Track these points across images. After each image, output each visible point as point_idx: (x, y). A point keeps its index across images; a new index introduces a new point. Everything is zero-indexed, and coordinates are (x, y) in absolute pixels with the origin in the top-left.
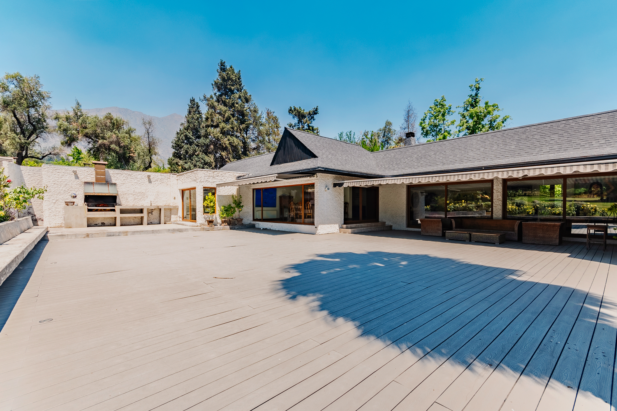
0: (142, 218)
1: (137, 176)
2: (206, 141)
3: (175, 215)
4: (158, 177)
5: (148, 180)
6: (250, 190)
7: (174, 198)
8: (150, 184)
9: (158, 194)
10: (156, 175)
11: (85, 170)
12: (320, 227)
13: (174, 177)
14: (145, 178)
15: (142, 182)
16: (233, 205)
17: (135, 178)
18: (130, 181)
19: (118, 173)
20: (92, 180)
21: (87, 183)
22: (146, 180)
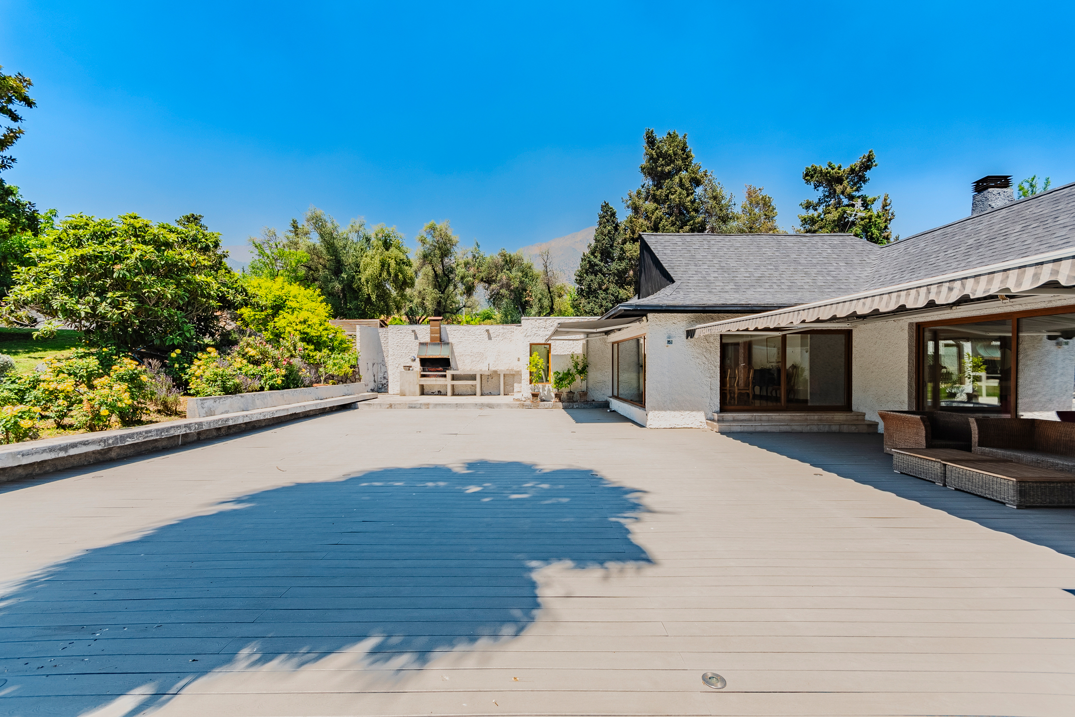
0: (475, 386)
2: (620, 266)
4: (499, 331)
6: (609, 345)
7: (517, 359)
8: (490, 341)
9: (499, 354)
10: (497, 328)
11: (423, 330)
12: (651, 414)
13: (518, 329)
14: (484, 334)
15: (480, 338)
16: (573, 371)
17: (473, 334)
18: (467, 339)
19: (455, 329)
20: (428, 340)
21: (421, 344)
22: (486, 335)
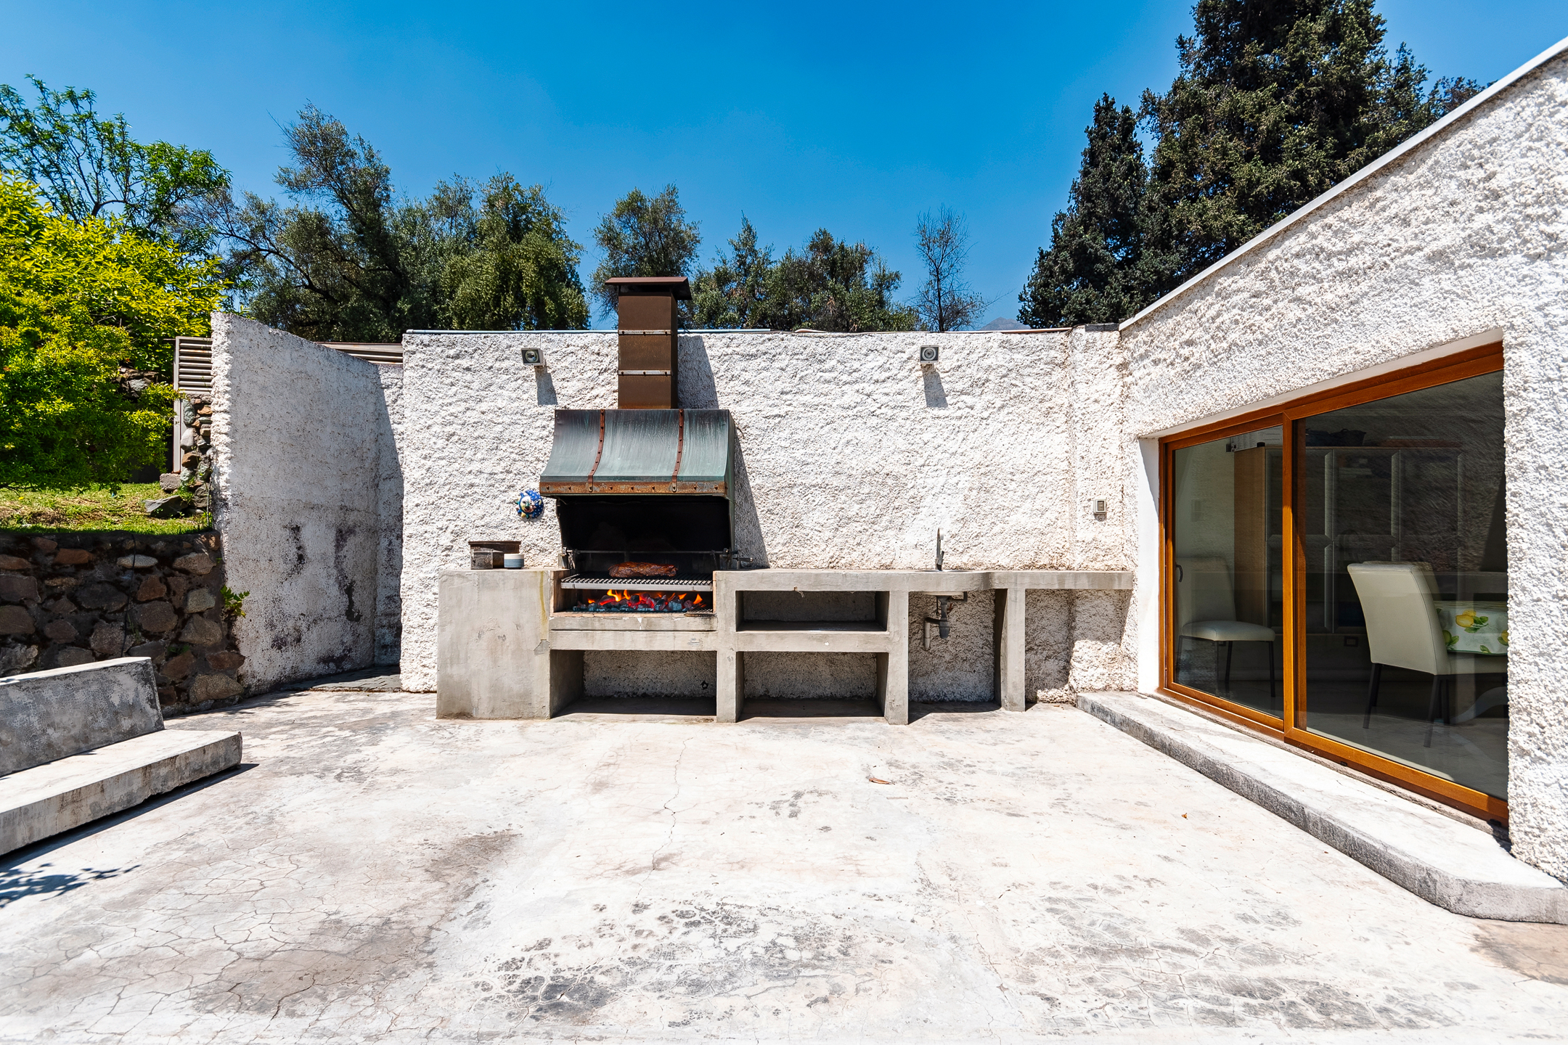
0: (880, 660)
1: (856, 365)
3: (1104, 638)
4: (986, 363)
5: (921, 382)
7: (1093, 507)
8: (936, 411)
9: (984, 480)
10: (975, 343)
11: (585, 347)
13: (1099, 344)
14: (904, 373)
15: (884, 399)
17: (845, 378)
18: (816, 400)
19: (753, 351)
20: (605, 397)
21: (568, 419)
22: (914, 386)
